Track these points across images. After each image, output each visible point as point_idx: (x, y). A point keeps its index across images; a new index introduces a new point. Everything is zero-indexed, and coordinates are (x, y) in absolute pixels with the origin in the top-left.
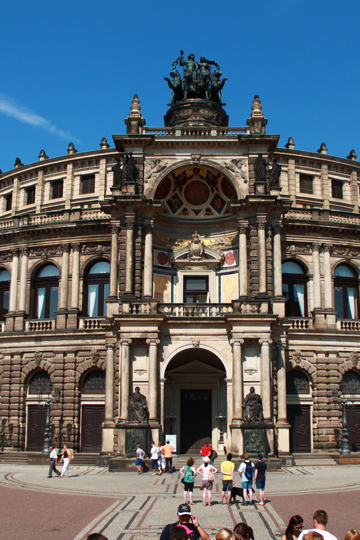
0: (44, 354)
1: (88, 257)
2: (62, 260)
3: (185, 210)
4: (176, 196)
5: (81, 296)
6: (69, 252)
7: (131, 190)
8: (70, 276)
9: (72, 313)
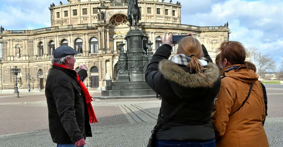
0: (80, 63)
1: (90, 37)
2: (83, 37)
3: (116, 24)
4: (113, 20)
5: (89, 48)
6: (85, 35)
7: (103, 22)
8: (85, 42)
9: (87, 52)
